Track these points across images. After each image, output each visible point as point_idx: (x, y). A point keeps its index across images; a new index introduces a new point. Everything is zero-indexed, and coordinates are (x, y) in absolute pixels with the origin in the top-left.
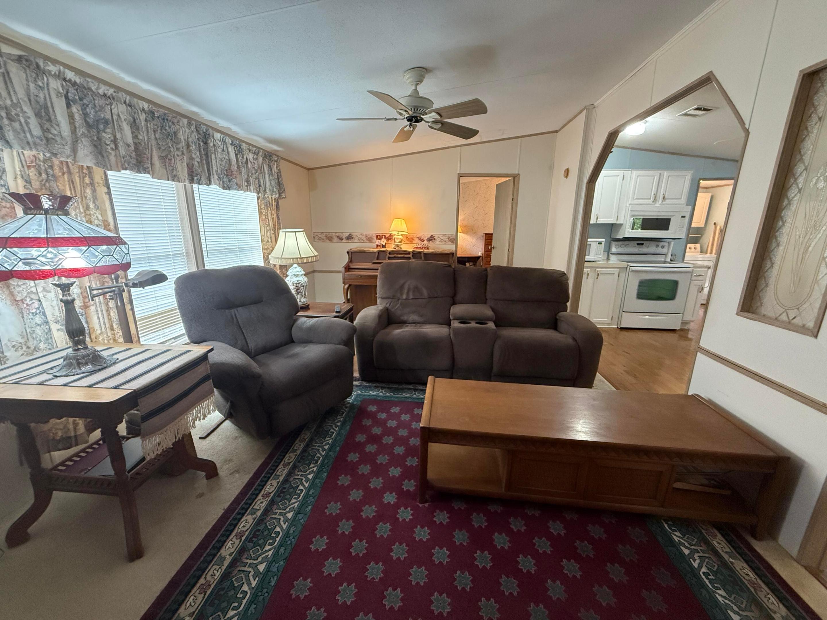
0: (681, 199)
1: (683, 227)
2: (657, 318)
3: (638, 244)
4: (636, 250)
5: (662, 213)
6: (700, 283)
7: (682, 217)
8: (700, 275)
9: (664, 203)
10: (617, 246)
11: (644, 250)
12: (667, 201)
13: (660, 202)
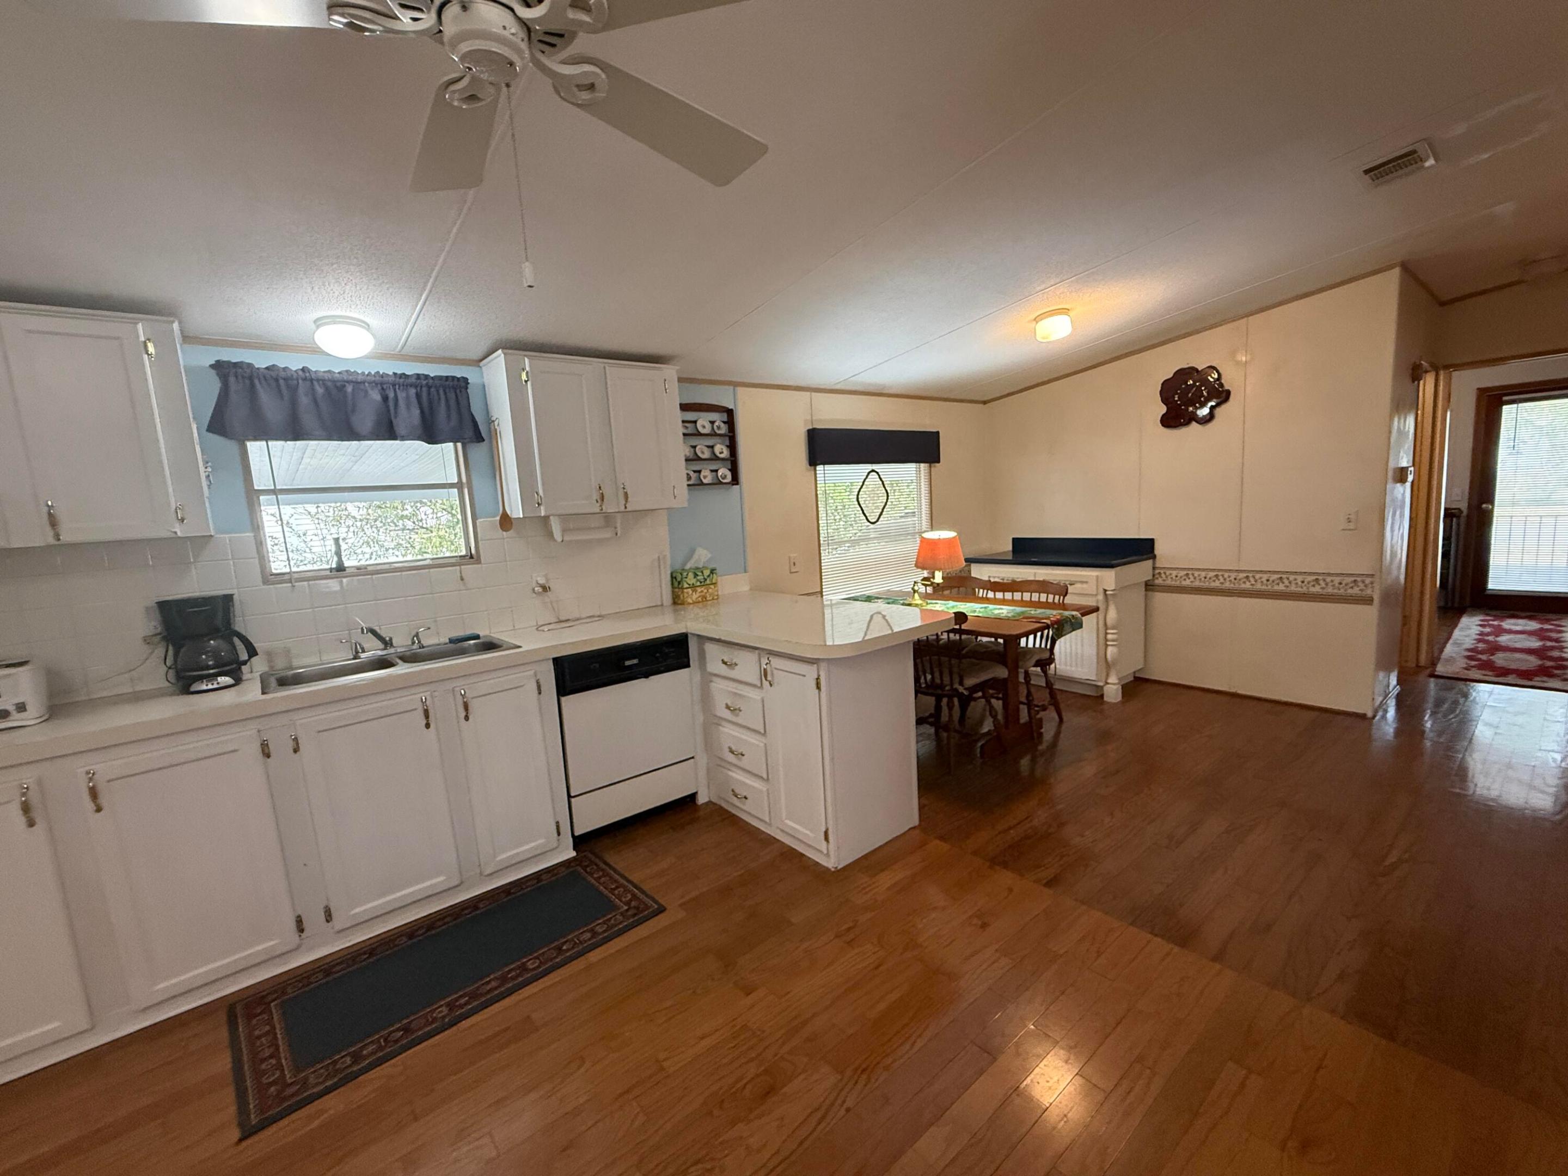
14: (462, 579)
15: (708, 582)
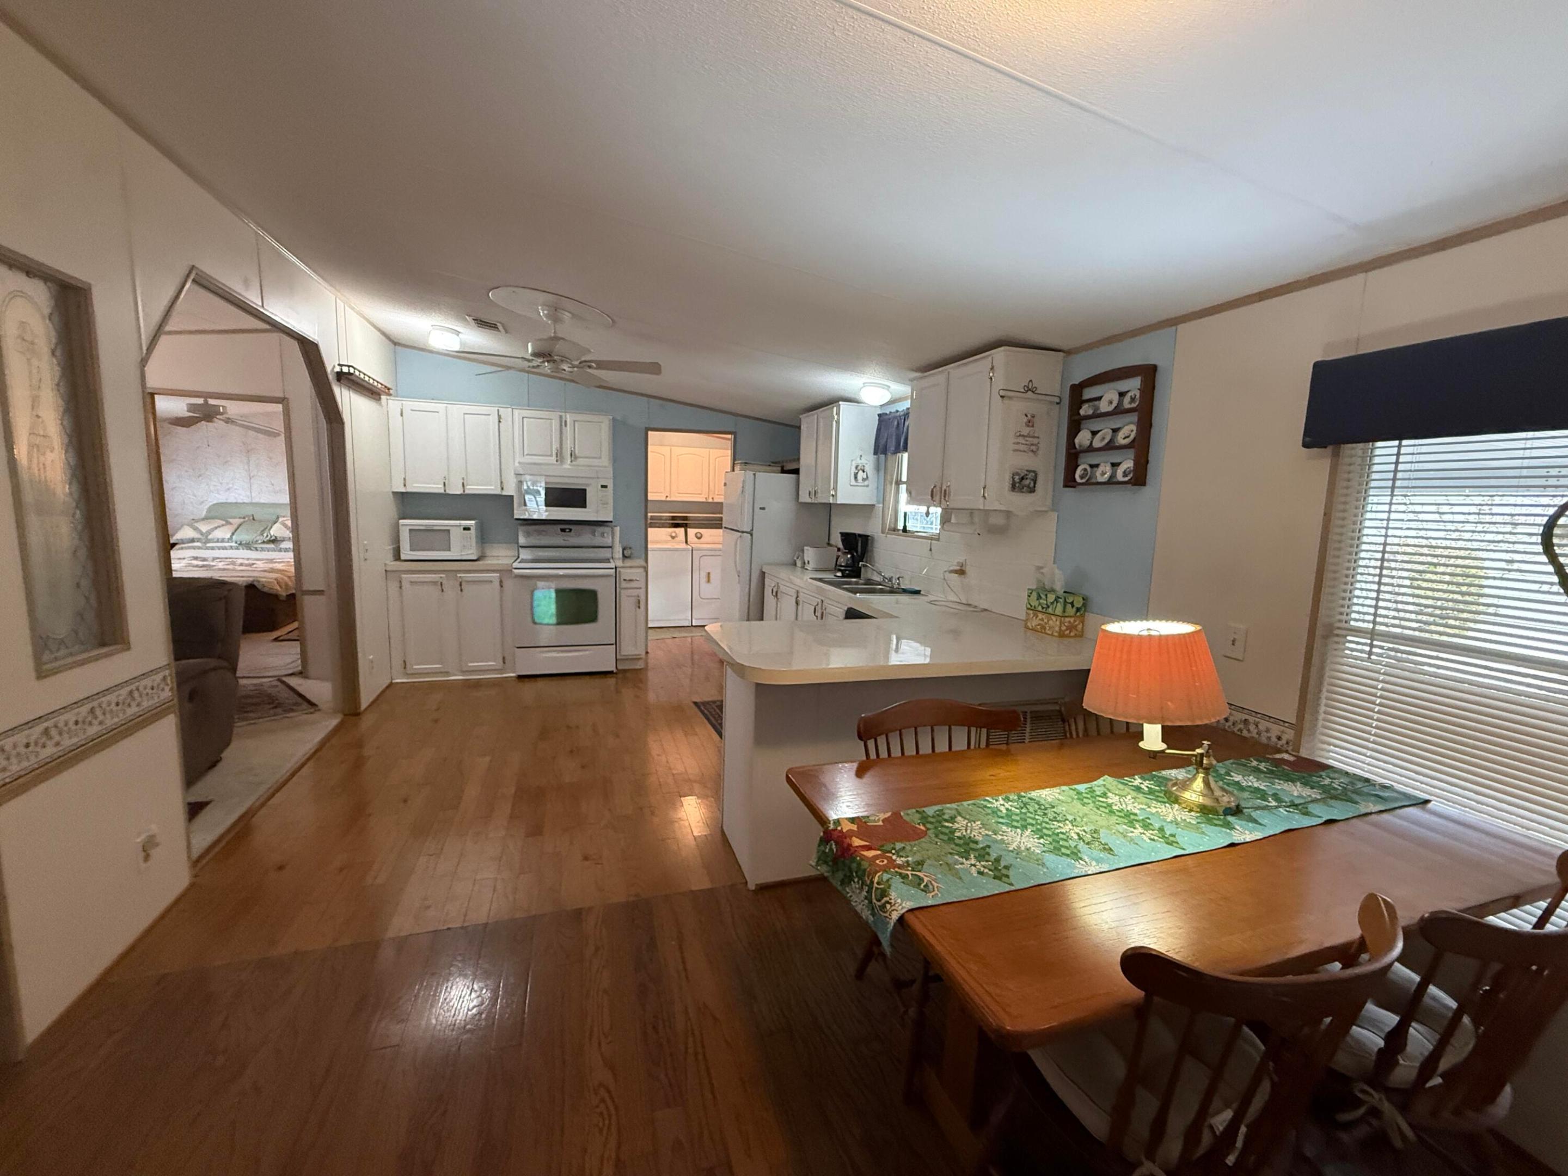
0: (600, 458)
1: (607, 504)
2: (581, 653)
3: (563, 530)
4: (559, 540)
5: (571, 481)
6: (635, 592)
7: (603, 486)
8: (631, 580)
9: (574, 463)
10: (528, 534)
11: (573, 540)
12: (580, 461)
13: (569, 461)
14: (931, 550)
15: (1050, 610)
